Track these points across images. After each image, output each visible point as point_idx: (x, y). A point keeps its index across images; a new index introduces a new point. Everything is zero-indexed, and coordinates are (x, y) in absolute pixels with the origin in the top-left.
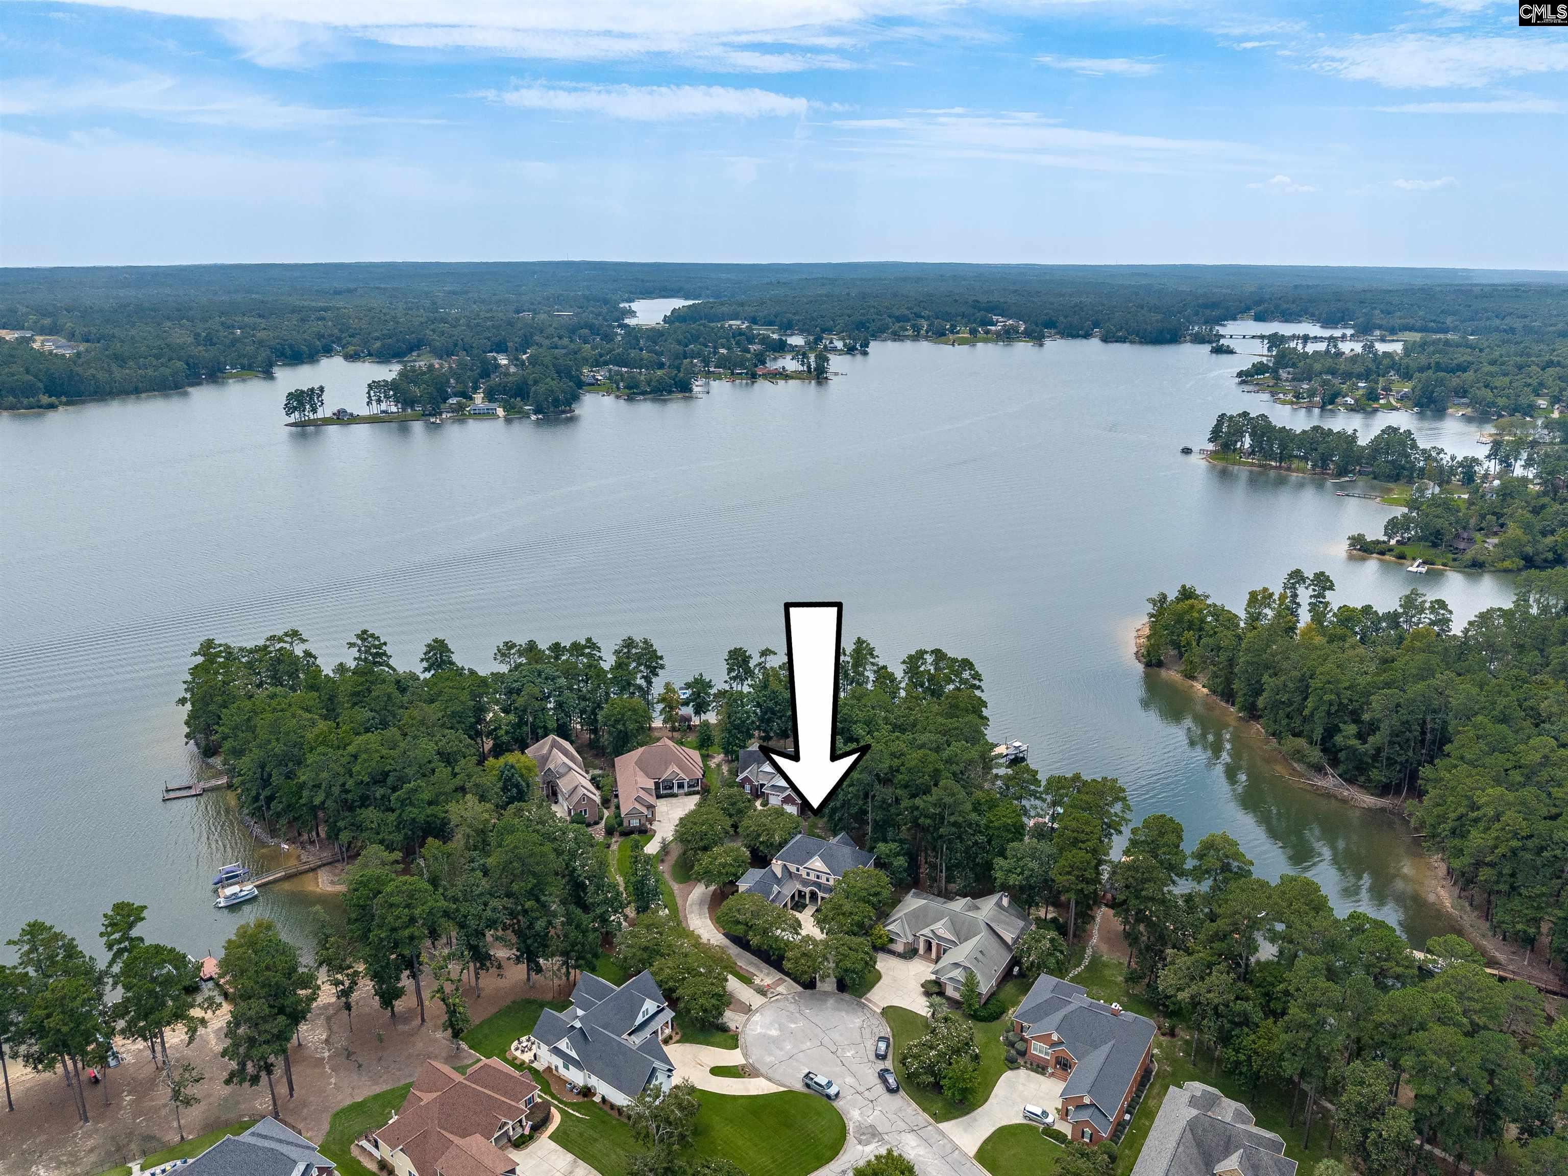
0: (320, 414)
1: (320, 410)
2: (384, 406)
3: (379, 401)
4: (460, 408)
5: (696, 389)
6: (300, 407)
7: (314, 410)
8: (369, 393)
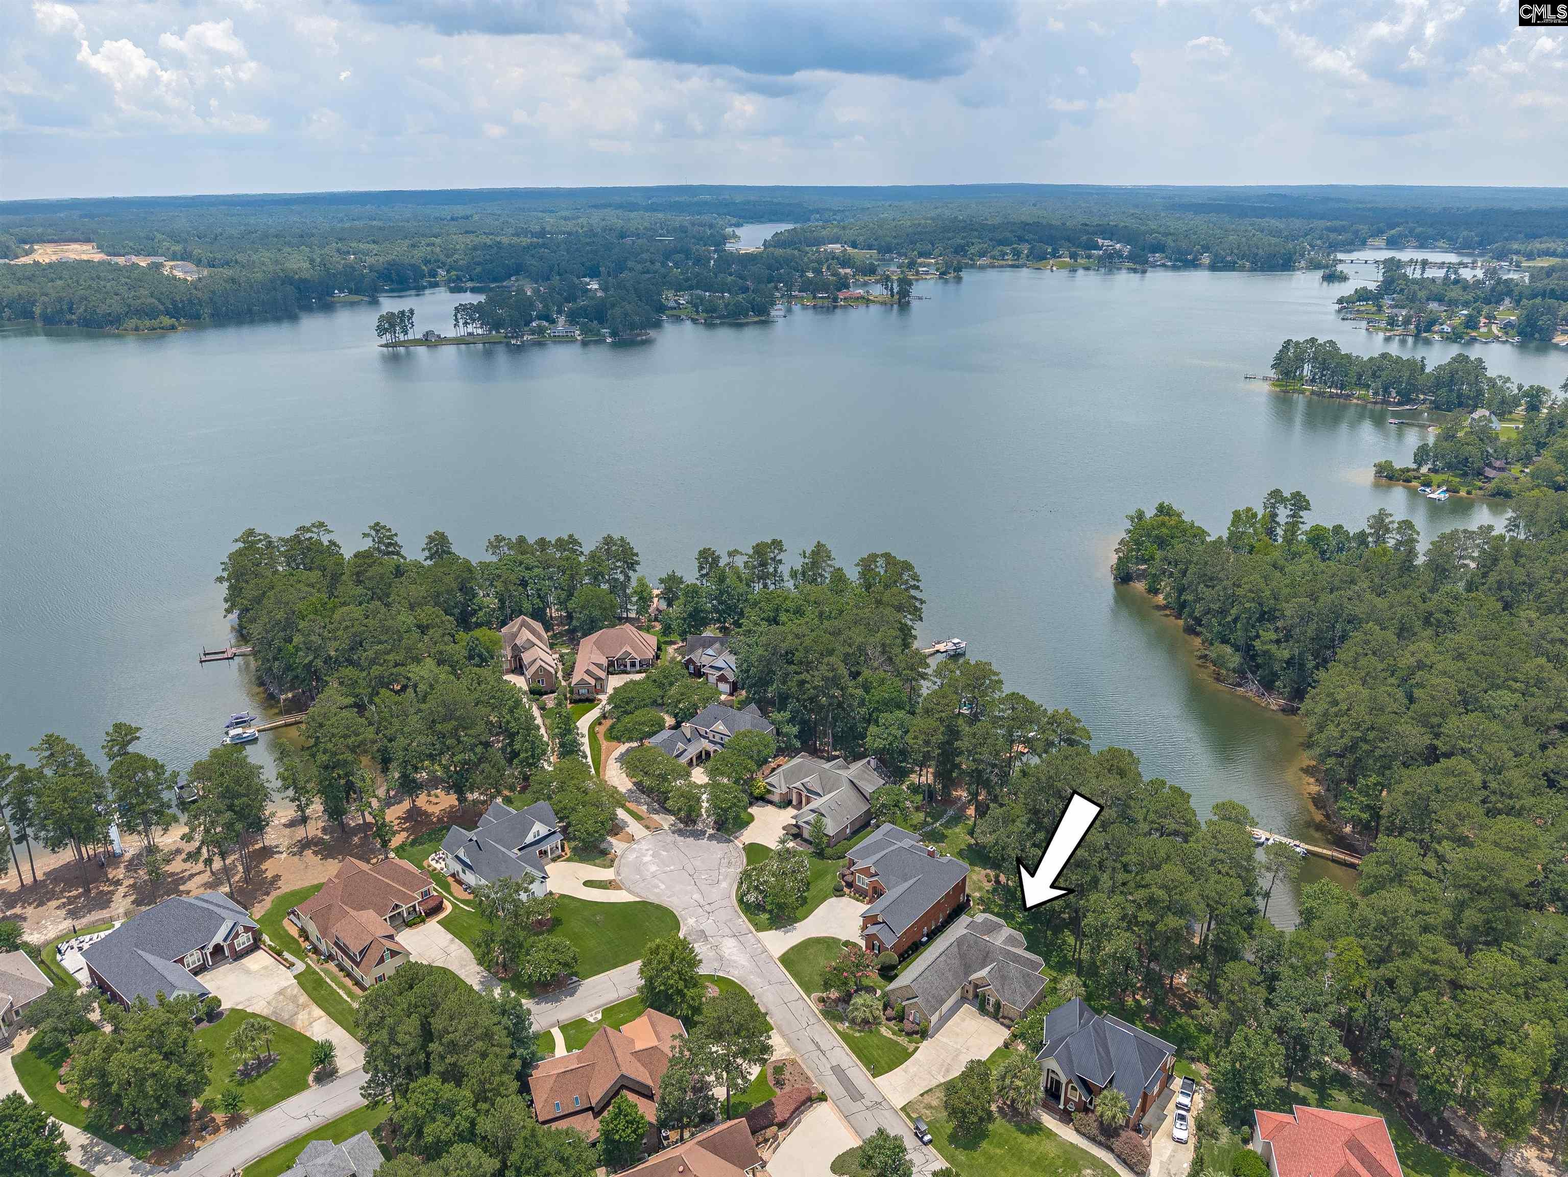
0: (410, 336)
1: (410, 331)
2: (470, 329)
3: (466, 324)
4: (541, 331)
5: (773, 313)
6: (391, 328)
7: (406, 333)
8: (456, 315)
